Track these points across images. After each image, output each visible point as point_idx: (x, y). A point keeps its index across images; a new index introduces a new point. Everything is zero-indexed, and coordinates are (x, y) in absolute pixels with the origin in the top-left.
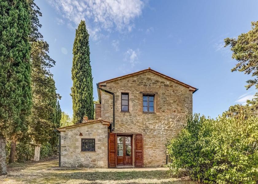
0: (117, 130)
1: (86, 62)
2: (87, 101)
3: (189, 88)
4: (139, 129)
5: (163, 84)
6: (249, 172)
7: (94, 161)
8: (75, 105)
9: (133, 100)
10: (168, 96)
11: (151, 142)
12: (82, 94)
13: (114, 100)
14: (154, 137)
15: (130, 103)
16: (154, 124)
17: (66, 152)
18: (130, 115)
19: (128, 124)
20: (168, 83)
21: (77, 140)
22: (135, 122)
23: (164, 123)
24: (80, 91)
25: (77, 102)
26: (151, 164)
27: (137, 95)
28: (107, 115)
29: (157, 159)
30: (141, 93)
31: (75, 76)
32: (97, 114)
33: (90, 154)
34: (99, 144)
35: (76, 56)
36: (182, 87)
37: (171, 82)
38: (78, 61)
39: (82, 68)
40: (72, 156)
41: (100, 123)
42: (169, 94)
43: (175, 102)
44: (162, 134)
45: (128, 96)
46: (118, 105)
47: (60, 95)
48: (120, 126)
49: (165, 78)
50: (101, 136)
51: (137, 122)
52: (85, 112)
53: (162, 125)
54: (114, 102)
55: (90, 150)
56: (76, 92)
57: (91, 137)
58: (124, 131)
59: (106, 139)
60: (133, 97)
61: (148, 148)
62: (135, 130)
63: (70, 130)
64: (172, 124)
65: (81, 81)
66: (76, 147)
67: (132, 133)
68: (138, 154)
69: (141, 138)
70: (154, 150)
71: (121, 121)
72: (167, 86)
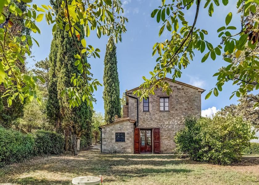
0: (140, 126)
1: (114, 70)
2: (116, 102)
3: (198, 89)
4: (157, 124)
5: (176, 88)
6: (222, 152)
7: (124, 148)
8: (106, 106)
9: (152, 102)
10: (181, 97)
11: (166, 134)
12: (112, 96)
13: (138, 103)
14: (169, 130)
15: (150, 104)
16: (169, 120)
17: (105, 142)
18: (150, 114)
19: (148, 121)
20: (180, 87)
21: (112, 134)
22: (153, 119)
23: (177, 119)
24: (110, 94)
25: (107, 103)
26: (167, 151)
27: (155, 98)
28: (133, 115)
29: (171, 147)
30: (158, 96)
31: (106, 82)
32: (125, 113)
33: (121, 144)
34: (127, 136)
35: (106, 66)
36: (192, 89)
37: (183, 86)
38: (108, 70)
39: (111, 75)
40: (109, 145)
41: (128, 122)
42: (181, 96)
43: (186, 101)
44: (176, 127)
45: (149, 99)
46: (141, 107)
47: (96, 99)
48: (143, 122)
49: (178, 83)
50: (129, 131)
51: (156, 119)
52: (114, 111)
53: (175, 121)
54: (138, 105)
55: (121, 141)
56: (107, 95)
57: (122, 132)
58: (145, 126)
59: (133, 133)
60: (152, 100)
61: (164, 139)
62: (154, 125)
63: (108, 127)
64: (184, 119)
65: (111, 86)
66: (112, 139)
67: (152, 128)
68: (156, 144)
69: (159, 131)
70: (169, 141)
71: (143, 119)
72: (180, 89)
